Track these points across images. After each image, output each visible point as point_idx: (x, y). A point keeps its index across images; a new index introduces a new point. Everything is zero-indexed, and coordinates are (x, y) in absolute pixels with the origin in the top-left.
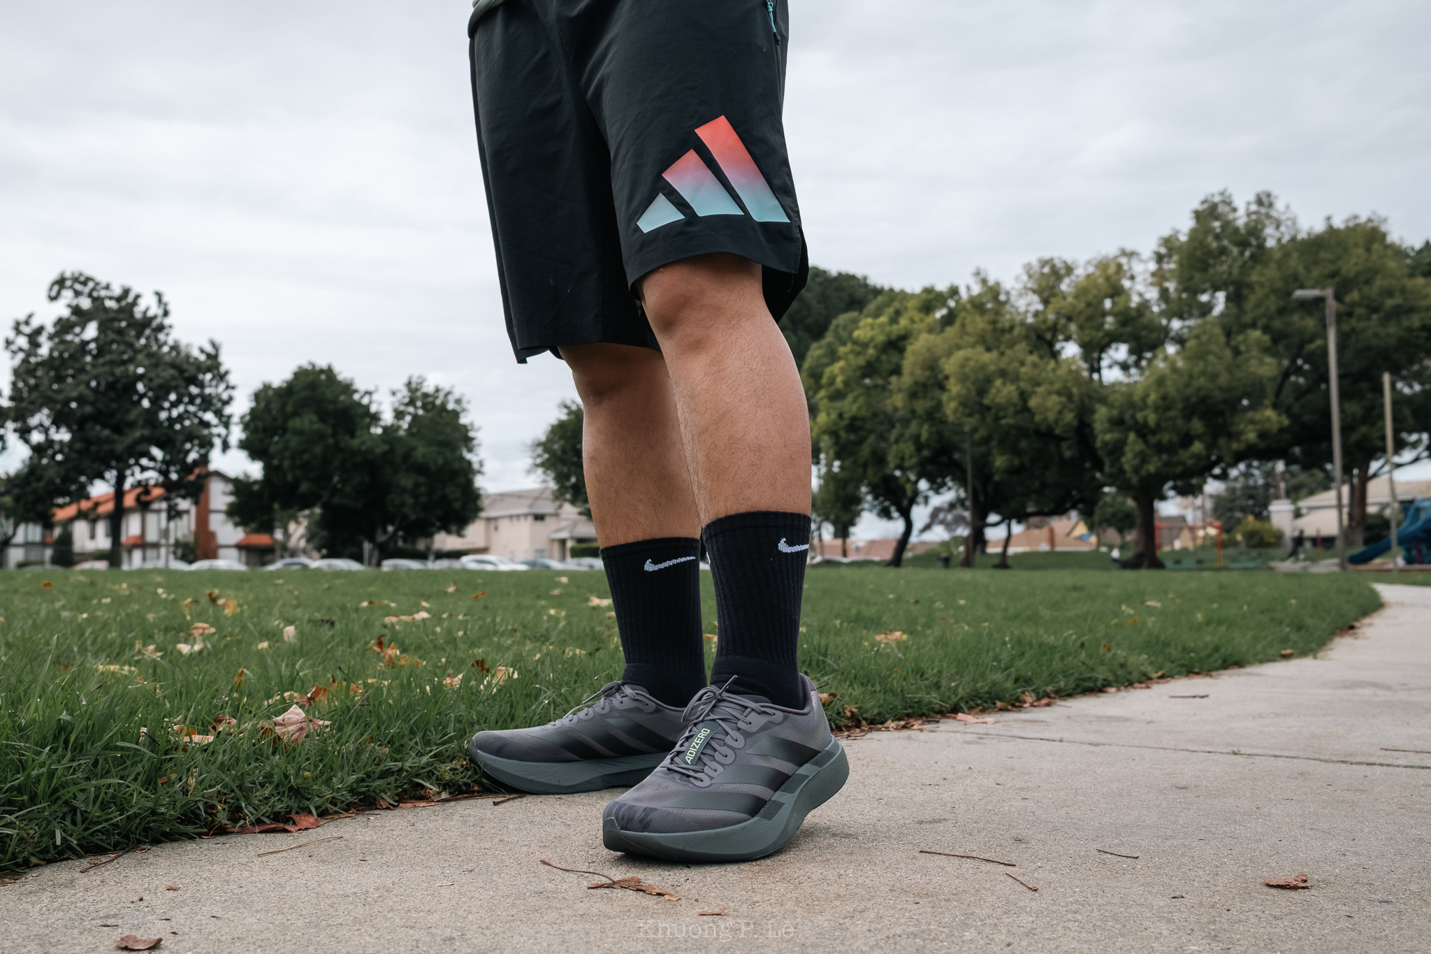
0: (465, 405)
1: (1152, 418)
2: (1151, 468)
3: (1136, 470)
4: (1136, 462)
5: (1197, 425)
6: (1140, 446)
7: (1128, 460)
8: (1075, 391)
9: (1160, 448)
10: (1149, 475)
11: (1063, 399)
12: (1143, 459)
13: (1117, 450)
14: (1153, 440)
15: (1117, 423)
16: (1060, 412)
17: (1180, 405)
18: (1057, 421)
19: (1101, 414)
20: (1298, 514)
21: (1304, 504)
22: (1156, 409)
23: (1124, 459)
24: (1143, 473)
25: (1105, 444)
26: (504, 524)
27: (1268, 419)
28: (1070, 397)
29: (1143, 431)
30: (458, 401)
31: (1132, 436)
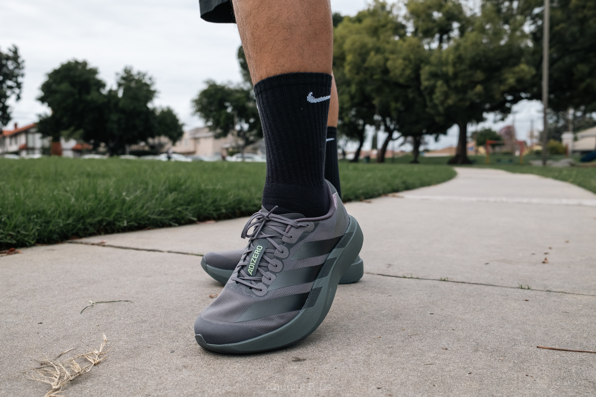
0: (153, 80)
1: (450, 70)
2: (450, 102)
3: (442, 103)
4: (442, 98)
5: (479, 75)
6: (445, 88)
7: (438, 96)
8: (412, 56)
9: (457, 90)
10: (450, 107)
11: (407, 62)
12: (446, 96)
13: (432, 90)
14: (453, 84)
15: (434, 76)
16: (404, 70)
17: (468, 62)
18: (401, 75)
19: (425, 71)
20: (576, 139)
21: (580, 134)
22: (454, 64)
23: (434, 96)
24: (446, 105)
25: (426, 88)
26: (202, 141)
27: (523, 71)
28: (410, 60)
29: (447, 79)
30: (150, 79)
31: (440, 83)
